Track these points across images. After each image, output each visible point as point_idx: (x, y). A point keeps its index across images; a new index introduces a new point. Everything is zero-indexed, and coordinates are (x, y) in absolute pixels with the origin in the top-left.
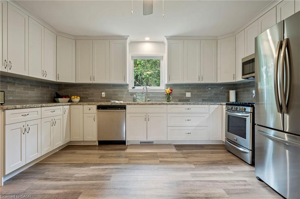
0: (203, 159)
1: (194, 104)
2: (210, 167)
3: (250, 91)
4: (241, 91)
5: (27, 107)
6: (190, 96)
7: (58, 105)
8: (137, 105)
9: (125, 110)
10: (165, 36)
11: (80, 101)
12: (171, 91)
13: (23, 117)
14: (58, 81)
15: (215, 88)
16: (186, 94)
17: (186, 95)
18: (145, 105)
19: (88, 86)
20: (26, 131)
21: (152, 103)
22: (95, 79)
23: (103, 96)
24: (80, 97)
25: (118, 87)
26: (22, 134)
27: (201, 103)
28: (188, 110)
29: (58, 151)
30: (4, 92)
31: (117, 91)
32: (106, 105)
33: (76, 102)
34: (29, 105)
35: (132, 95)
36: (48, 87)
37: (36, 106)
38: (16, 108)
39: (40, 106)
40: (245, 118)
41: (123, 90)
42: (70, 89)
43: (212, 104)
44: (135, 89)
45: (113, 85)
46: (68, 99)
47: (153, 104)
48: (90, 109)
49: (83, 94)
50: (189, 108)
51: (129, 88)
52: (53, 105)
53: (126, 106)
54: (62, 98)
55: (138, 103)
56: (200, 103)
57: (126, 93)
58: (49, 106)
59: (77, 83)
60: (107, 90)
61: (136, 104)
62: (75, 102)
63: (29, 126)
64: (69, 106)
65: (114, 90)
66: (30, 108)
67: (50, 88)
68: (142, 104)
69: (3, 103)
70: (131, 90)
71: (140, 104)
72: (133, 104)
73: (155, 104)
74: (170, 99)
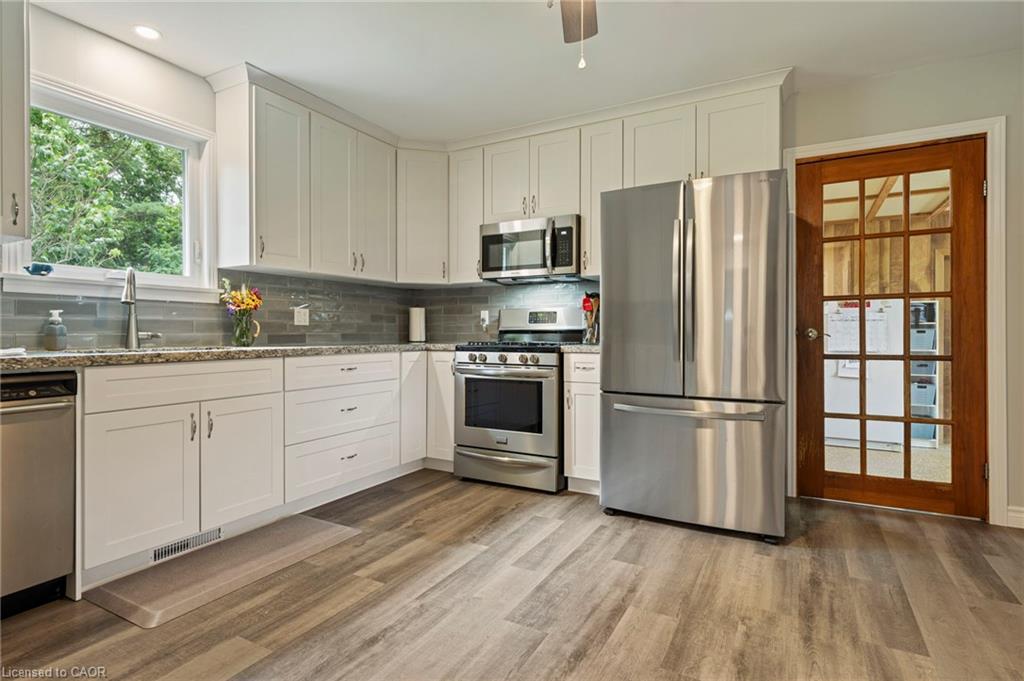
0: (461, 521)
1: (367, 351)
2: (512, 530)
3: (471, 312)
4: (440, 310)
6: (307, 324)
8: (151, 363)
10: (247, 63)
15: (374, 297)
16: (292, 313)
17: (293, 318)
18: (194, 360)
21: (228, 353)
27: (386, 346)
28: (350, 373)
35: (34, 313)
40: (538, 382)
43: (408, 350)
47: (233, 358)
50: (353, 367)
51: (6, 272)
53: (74, 373)
55: (159, 355)
56: (381, 346)
61: (146, 360)
68: (179, 361)
70: (21, 280)
71: (167, 361)
72: (129, 360)
73: (239, 358)
74: (256, 335)
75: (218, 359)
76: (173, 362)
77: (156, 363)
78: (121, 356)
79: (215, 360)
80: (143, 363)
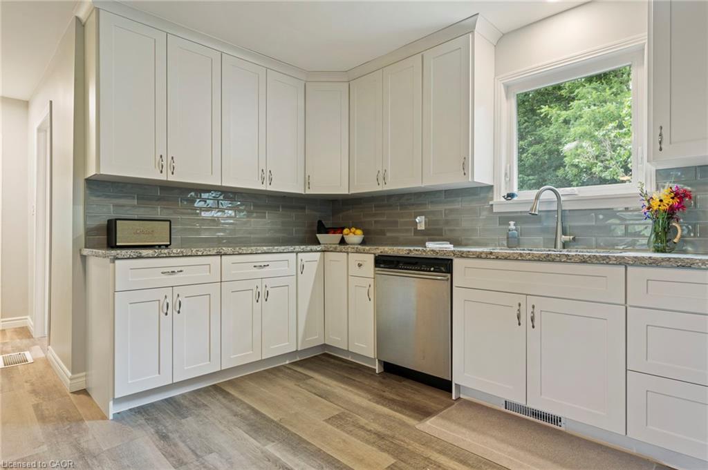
5: (172, 255)
7: (274, 251)
8: (486, 258)
9: (449, 275)
11: (363, 243)
12: (677, 200)
13: (164, 276)
14: (308, 192)
18: (517, 259)
19: (386, 202)
20: (171, 308)
21: (548, 255)
22: (389, 180)
23: (419, 228)
24: (363, 231)
25: (460, 199)
26: (163, 315)
29: (287, 362)
30: (169, 223)
31: (457, 209)
32: (396, 254)
33: (354, 244)
34: (179, 250)
35: (504, 224)
36: (304, 208)
37: (200, 253)
38: (140, 257)
39: (214, 253)
41: (474, 205)
42: (351, 211)
44: (515, 198)
45: (445, 191)
46: (338, 237)
47: (553, 261)
48: (360, 265)
49: (376, 222)
51: (495, 200)
52: (259, 252)
53: (452, 260)
54: (327, 233)
55: (491, 253)
57: (485, 214)
58: (245, 252)
59: (352, 194)
60: (430, 208)
61: (483, 256)
62: (351, 244)
63: (180, 299)
64: (319, 254)
65: (447, 207)
66: (183, 256)
67: (307, 211)
68: (506, 259)
69: (169, 243)
70: (500, 204)
71: (497, 258)
72: (473, 255)
73: (560, 261)
74: (675, 240)
75: (539, 260)
76: (500, 259)
77: (490, 258)
78: (469, 252)
79: (535, 260)
80: (481, 258)
